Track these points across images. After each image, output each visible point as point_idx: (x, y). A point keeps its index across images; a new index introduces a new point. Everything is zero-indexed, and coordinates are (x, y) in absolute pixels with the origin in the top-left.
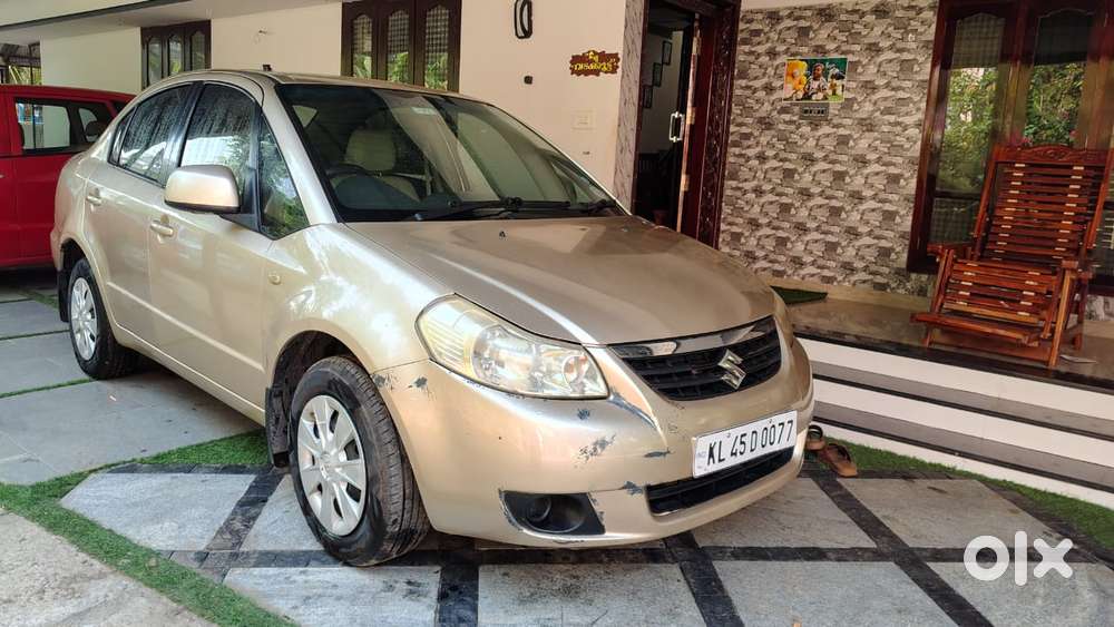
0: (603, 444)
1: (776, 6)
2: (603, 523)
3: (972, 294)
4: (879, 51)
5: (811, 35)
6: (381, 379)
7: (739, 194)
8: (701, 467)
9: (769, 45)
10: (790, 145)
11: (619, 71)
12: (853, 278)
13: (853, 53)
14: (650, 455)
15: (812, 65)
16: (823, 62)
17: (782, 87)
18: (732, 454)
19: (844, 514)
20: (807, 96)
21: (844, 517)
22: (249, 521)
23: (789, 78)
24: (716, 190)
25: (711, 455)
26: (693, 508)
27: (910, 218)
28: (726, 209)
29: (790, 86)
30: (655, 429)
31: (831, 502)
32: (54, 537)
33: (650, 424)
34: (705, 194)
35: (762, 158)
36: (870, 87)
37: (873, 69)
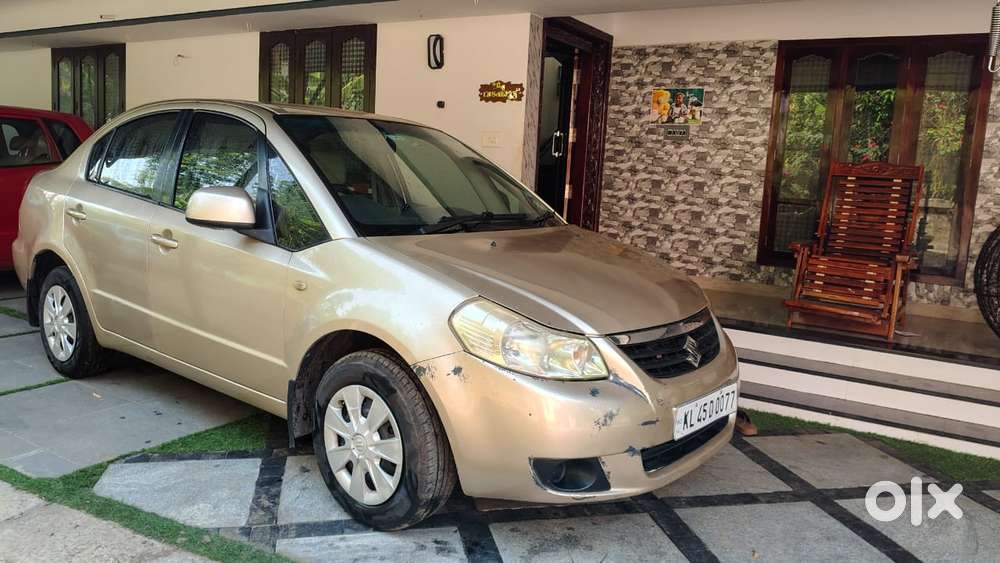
0: (611, 416)
1: (643, 44)
2: (610, 481)
3: (825, 283)
4: (730, 83)
5: (674, 69)
6: (422, 370)
7: (614, 201)
8: (680, 432)
9: (638, 76)
10: (657, 160)
11: (524, 99)
12: (713, 271)
13: (708, 84)
14: (645, 424)
15: (674, 94)
16: (684, 91)
17: (649, 112)
18: (699, 420)
19: (758, 466)
20: (671, 120)
21: (759, 468)
22: (275, 498)
23: (656, 105)
24: (596, 198)
25: (686, 422)
26: (671, 465)
27: (759, 220)
28: (604, 214)
29: (656, 111)
30: (648, 402)
31: (745, 457)
32: (104, 522)
33: (644, 398)
34: (586, 202)
35: (633, 171)
36: (723, 113)
37: (725, 98)
